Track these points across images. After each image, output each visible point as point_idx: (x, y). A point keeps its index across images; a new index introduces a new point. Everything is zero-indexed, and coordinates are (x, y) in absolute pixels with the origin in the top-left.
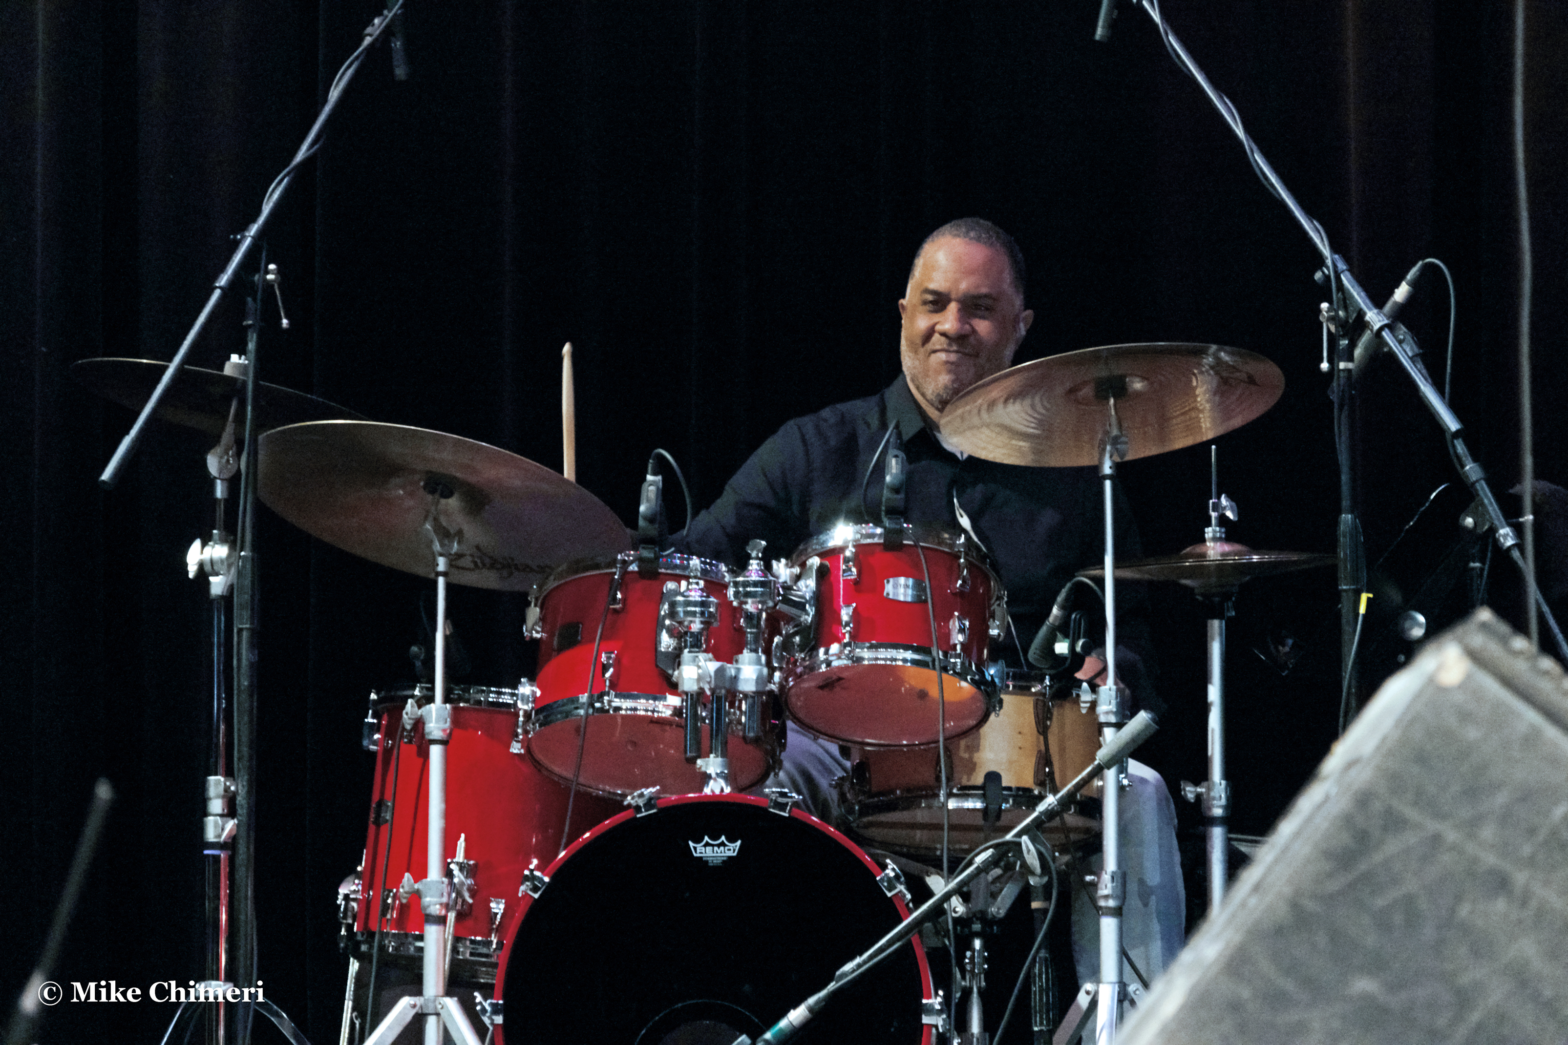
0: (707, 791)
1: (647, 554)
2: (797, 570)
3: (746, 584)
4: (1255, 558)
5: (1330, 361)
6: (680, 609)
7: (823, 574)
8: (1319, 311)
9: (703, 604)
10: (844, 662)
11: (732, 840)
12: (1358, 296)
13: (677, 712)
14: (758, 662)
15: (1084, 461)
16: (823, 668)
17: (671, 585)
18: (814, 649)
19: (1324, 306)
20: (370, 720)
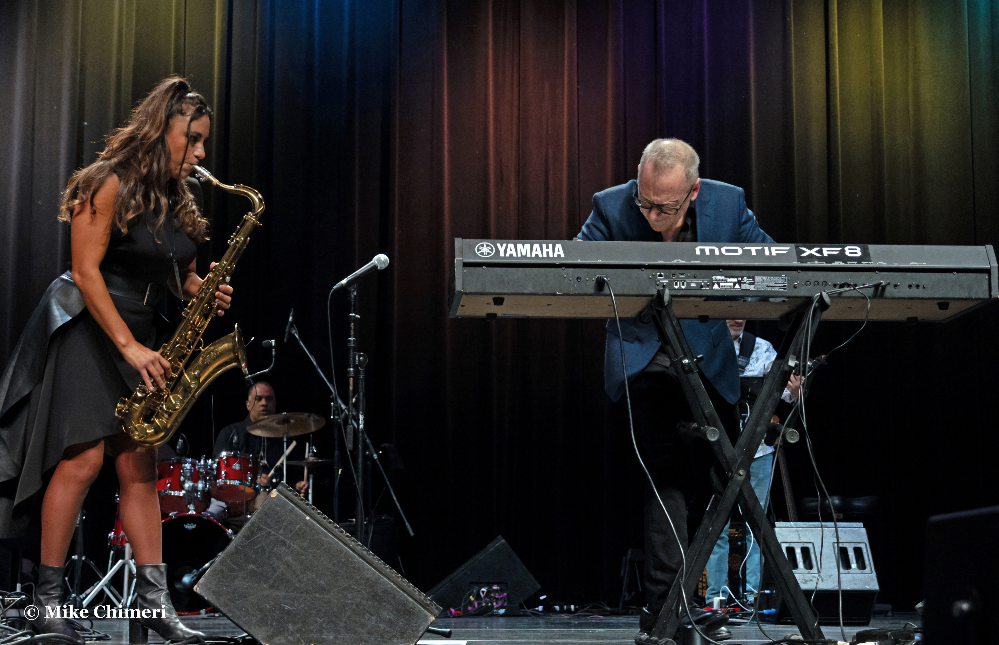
0: (189, 513)
1: (178, 458)
2: (213, 462)
3: (200, 465)
4: (320, 461)
5: (334, 416)
6: (185, 471)
7: (219, 463)
8: (331, 405)
9: (190, 470)
10: (223, 483)
11: (194, 524)
12: (339, 401)
13: (184, 494)
14: (203, 483)
16: (218, 484)
17: (183, 465)
18: (216, 481)
19: (332, 403)
20: (117, 495)
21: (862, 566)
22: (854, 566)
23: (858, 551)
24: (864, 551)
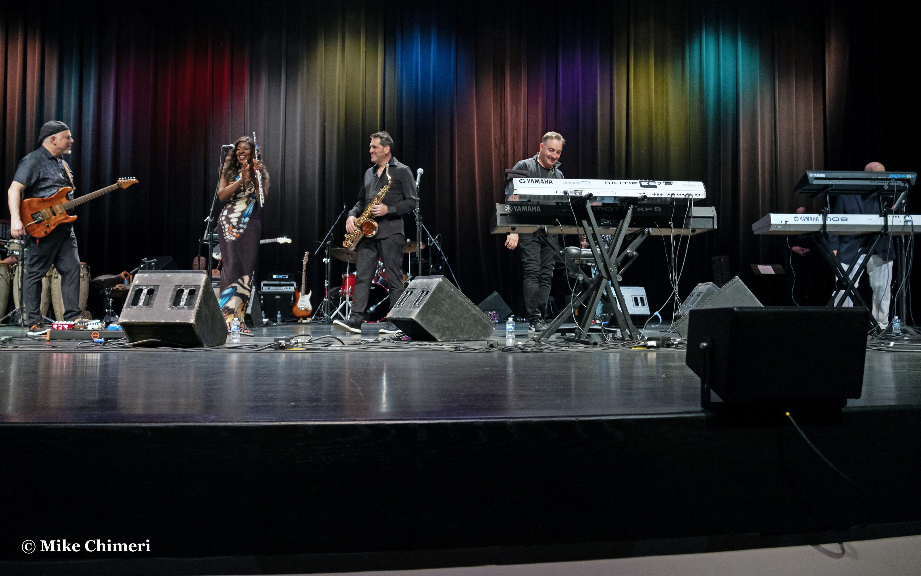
5: (429, 244)
8: (428, 239)
12: (431, 238)
15: (407, 252)
20: (342, 275)
21: (643, 305)
22: (640, 304)
23: (642, 299)
24: (644, 299)
